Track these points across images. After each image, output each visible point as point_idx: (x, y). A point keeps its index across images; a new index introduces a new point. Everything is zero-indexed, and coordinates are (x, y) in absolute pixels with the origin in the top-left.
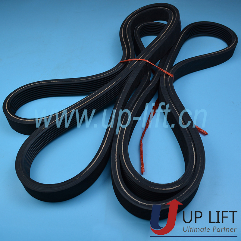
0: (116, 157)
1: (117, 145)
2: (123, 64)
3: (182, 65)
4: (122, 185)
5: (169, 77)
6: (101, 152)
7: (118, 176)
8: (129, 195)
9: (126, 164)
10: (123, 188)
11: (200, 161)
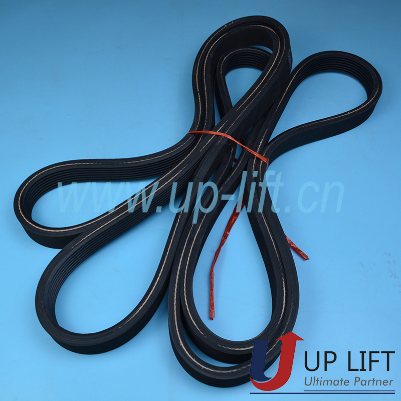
0: (175, 298)
1: (177, 278)
2: (194, 137)
3: (284, 140)
4: (181, 342)
5: (262, 161)
6: (153, 289)
7: (177, 327)
8: (190, 356)
9: (188, 309)
10: (183, 345)
11: (291, 309)
